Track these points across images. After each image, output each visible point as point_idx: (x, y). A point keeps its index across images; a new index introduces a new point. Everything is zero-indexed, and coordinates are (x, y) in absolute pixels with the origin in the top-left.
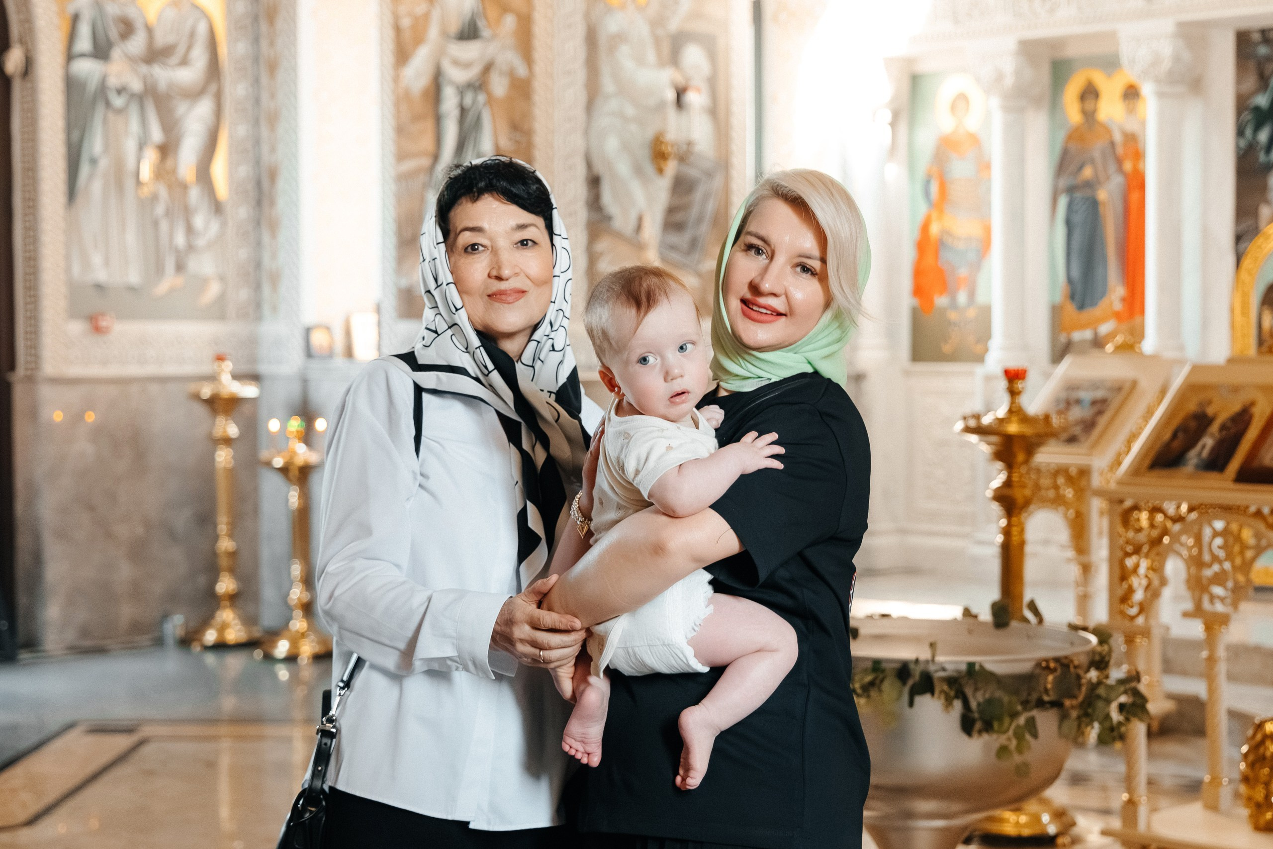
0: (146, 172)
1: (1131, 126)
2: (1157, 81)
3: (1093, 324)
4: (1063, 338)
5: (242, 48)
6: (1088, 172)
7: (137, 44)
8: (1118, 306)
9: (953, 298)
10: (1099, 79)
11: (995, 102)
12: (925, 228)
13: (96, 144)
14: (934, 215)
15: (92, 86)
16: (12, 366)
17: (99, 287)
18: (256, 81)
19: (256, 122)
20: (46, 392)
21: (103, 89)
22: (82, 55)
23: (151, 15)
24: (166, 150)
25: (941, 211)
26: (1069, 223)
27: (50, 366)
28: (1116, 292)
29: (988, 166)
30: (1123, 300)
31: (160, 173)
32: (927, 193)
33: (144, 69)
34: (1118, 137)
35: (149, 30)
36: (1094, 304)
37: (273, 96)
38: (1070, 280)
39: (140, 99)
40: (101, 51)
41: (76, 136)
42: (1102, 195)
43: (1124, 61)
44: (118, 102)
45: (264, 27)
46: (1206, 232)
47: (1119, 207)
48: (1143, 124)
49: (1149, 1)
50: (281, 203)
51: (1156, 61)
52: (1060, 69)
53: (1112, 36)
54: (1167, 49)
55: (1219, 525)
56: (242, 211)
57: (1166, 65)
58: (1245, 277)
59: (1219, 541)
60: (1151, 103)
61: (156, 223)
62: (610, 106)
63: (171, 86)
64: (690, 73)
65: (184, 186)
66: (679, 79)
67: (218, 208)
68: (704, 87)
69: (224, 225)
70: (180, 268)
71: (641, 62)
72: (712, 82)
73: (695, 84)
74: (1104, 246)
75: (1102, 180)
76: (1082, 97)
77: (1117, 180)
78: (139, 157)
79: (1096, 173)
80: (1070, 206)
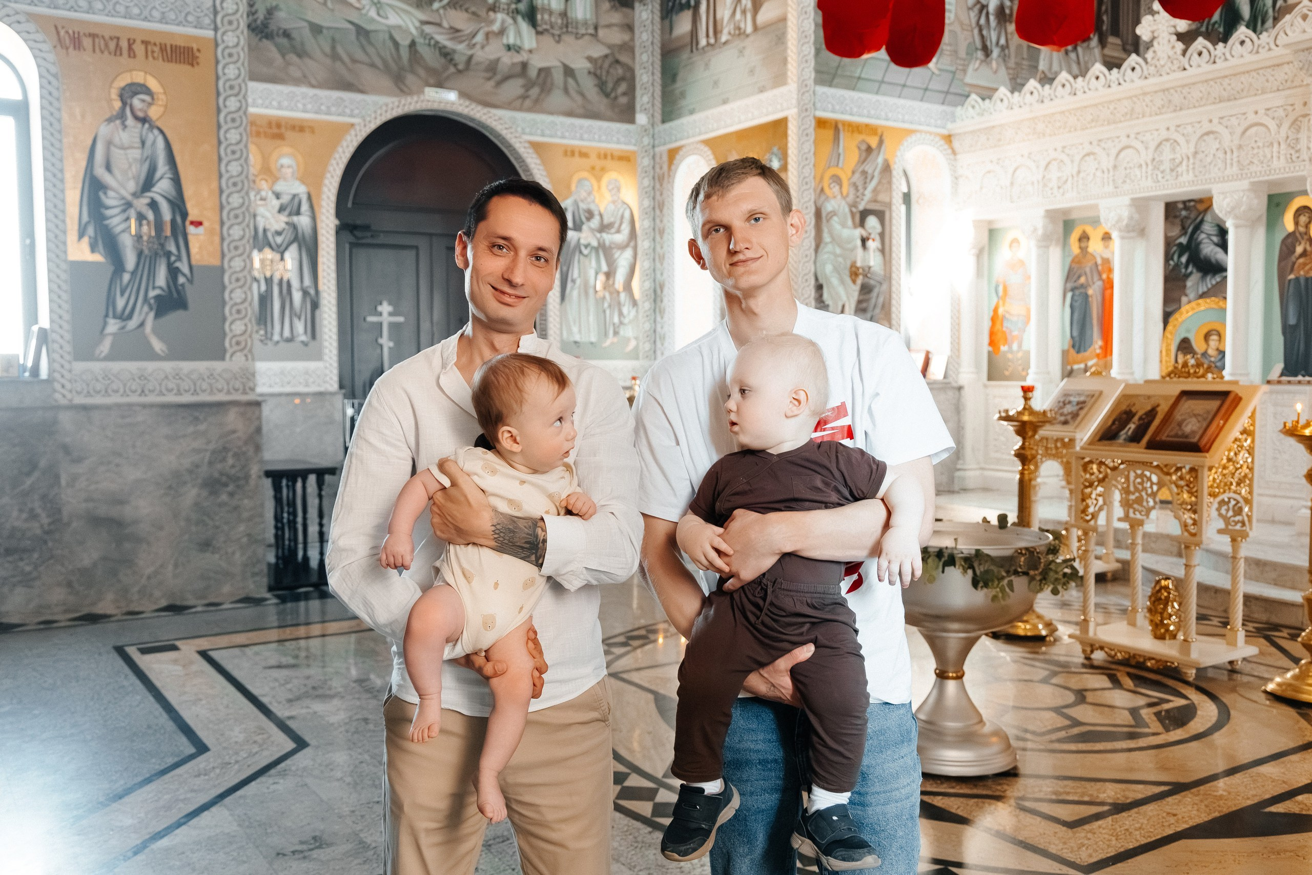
0: (599, 286)
1: (1106, 255)
2: (1120, 230)
3: (1084, 360)
4: (1069, 368)
5: (647, 223)
6: (1082, 280)
8: (1098, 351)
9: (1010, 347)
10: (1089, 230)
11: (1033, 243)
12: (996, 310)
13: (575, 272)
14: (1000, 303)
15: (573, 243)
17: (576, 342)
18: (654, 240)
19: (654, 260)
21: (578, 244)
24: (609, 275)
25: (1004, 301)
26: (1072, 307)
29: (1029, 277)
30: (1101, 347)
31: (606, 286)
32: (996, 293)
33: (598, 235)
34: (1099, 261)
35: (601, 215)
36: (1085, 351)
37: (662, 247)
38: (1072, 337)
39: (596, 249)
40: (577, 226)
41: (565, 269)
42: (1090, 292)
43: (1102, 220)
44: (585, 252)
45: (658, 212)
46: (1147, 311)
47: (1100, 298)
48: (1113, 253)
49: (1116, 187)
50: (665, 300)
51: (1120, 220)
52: (1068, 225)
53: (1096, 207)
54: (1125, 213)
55: (1139, 472)
56: (647, 305)
57: (1125, 221)
58: (1168, 335)
59: (1139, 480)
61: (604, 312)
62: (828, 248)
63: (611, 243)
64: (870, 231)
65: (618, 293)
66: (865, 234)
67: (635, 303)
68: (878, 238)
69: (637, 311)
70: (616, 333)
71: (844, 225)
72: (882, 235)
73: (872, 236)
74: (1091, 319)
75: (1091, 283)
76: (1080, 240)
77: (1099, 283)
78: (596, 279)
79: (1087, 280)
80: (1073, 297)
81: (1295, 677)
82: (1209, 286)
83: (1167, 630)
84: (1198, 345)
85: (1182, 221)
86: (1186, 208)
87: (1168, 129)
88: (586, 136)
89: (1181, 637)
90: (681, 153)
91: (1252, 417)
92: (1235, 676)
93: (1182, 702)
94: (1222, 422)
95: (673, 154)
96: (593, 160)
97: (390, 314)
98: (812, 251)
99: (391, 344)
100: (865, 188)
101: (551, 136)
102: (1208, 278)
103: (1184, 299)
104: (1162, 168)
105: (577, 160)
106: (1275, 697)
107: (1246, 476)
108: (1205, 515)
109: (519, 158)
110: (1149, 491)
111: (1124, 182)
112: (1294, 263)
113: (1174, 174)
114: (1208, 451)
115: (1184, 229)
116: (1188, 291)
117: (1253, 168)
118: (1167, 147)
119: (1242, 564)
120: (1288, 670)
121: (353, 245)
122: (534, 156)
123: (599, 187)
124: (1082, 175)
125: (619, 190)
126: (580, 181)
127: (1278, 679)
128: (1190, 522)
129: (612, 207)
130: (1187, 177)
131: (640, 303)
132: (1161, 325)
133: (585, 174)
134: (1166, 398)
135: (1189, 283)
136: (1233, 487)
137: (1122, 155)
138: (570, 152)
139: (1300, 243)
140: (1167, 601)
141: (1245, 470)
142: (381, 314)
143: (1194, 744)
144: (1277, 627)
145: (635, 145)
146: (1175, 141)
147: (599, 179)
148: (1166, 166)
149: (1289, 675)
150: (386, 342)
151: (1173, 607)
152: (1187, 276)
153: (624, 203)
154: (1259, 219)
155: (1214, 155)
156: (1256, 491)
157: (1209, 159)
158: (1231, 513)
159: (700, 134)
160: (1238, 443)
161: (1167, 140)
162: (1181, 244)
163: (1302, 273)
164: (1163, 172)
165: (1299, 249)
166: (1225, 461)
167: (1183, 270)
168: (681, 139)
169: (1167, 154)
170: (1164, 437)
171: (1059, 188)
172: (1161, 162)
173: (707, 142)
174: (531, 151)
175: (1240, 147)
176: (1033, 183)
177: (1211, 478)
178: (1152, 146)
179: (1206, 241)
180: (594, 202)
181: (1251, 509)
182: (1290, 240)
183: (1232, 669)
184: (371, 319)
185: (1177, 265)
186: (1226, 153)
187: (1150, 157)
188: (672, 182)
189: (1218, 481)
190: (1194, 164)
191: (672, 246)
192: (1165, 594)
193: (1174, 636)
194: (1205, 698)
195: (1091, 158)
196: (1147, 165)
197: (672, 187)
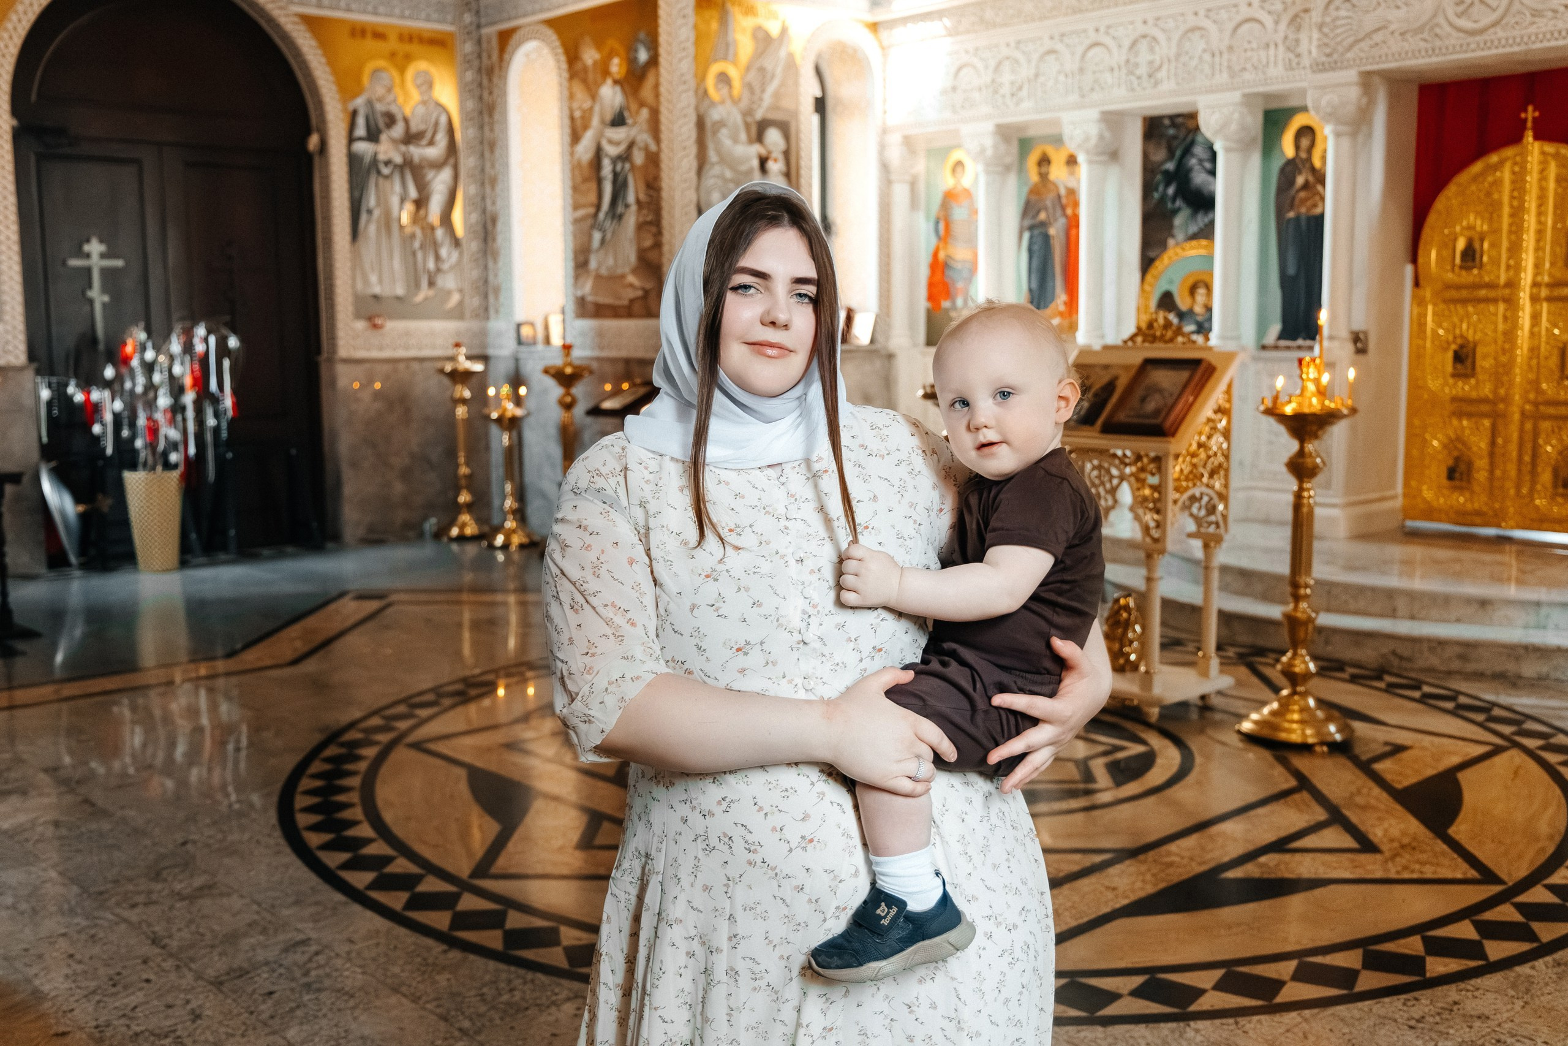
0: (405, 218)
1: (1072, 184)
2: (1088, 152)
5: (472, 132)
6: (1043, 216)
7: (398, 131)
8: (1062, 308)
9: (954, 303)
11: (980, 168)
12: (935, 255)
13: (371, 200)
14: (942, 246)
15: (367, 159)
16: (318, 351)
17: (376, 297)
18: (482, 155)
19: (483, 184)
20: (341, 370)
21: (375, 161)
23: (408, 111)
24: (421, 203)
25: (946, 243)
26: (1030, 251)
27: (343, 352)
28: (1061, 298)
29: (976, 212)
30: (1065, 303)
31: (416, 219)
32: (937, 231)
33: (403, 148)
34: (1063, 192)
35: (406, 121)
36: (1046, 307)
37: (493, 166)
38: (1030, 290)
39: (401, 168)
40: (373, 136)
41: (357, 194)
42: (1052, 231)
43: (1066, 138)
44: (386, 171)
45: (486, 119)
46: (1120, 257)
47: (1064, 241)
48: (1079, 181)
49: (1083, 96)
50: (500, 239)
51: (1087, 139)
52: (1025, 145)
53: (1057, 122)
54: (1094, 131)
55: (1096, 462)
56: (474, 246)
57: (1093, 141)
58: (1147, 287)
59: (1095, 473)
60: (1084, 168)
61: (414, 254)
62: (714, 171)
63: (423, 159)
64: (771, 148)
65: (433, 228)
66: (763, 152)
67: (457, 243)
68: (781, 157)
69: (461, 254)
70: (431, 284)
71: (736, 140)
72: (787, 154)
73: (774, 155)
74: (1053, 267)
75: (1052, 220)
76: (1040, 164)
77: (1062, 221)
78: (401, 209)
79: (1048, 217)
80: (1031, 238)
81: (1273, 713)
82: (1202, 225)
83: (1128, 660)
84: (1183, 303)
85: (1169, 141)
86: (1174, 125)
87: (1145, 22)
88: (381, 9)
89: (1143, 669)
90: (516, 37)
91: (1228, 391)
92: (1208, 714)
93: (1139, 749)
94: (1192, 398)
95: (505, 38)
96: (393, 44)
97: (103, 256)
98: (693, 174)
99: (106, 298)
100: (763, 91)
101: (331, 8)
102: (1200, 216)
103: (1171, 242)
104: (1138, 72)
105: (370, 44)
106: (1251, 739)
107: (1220, 466)
108: (1170, 515)
109: (286, 37)
110: (1108, 486)
111: (1092, 89)
112: (1293, 198)
113: (1152, 81)
114: (1173, 435)
115: (1171, 155)
116: (1176, 232)
117: (1246, 76)
118: (1143, 46)
119: (1215, 576)
120: (1264, 703)
121: (41, 158)
122: (308, 35)
123: (403, 81)
124: (1041, 79)
125: (430, 85)
126: (376, 71)
127: (1255, 716)
128: (1152, 524)
129: (421, 110)
130: (1167, 86)
131: (464, 243)
132: (1137, 275)
133: (381, 63)
134: (1126, 368)
135: (1178, 221)
136: (1205, 480)
137: (1090, 54)
138: (359, 32)
139: (1300, 173)
140: (1127, 625)
141: (1220, 458)
142: (88, 256)
143: (1150, 801)
144: (1261, 651)
145: (452, 24)
146: (1154, 39)
147: (402, 70)
148: (1143, 70)
149: (1266, 710)
150: (98, 296)
151: (1134, 631)
152: (1175, 212)
153: (439, 105)
154: (1253, 140)
155: (1200, 58)
156: (1234, 483)
157: (1194, 63)
158: (1203, 512)
159: (542, 11)
160: (1211, 424)
161: (1144, 36)
162: (1166, 173)
163: (1303, 210)
164: (1139, 78)
165: (1300, 180)
166: (1194, 447)
167: (1170, 205)
168: (517, 17)
169: (1144, 56)
170: (1122, 417)
171: (1013, 95)
172: (1137, 65)
173: (551, 23)
174: (302, 27)
175: (1230, 48)
176: (980, 89)
177: (1178, 468)
178: (1127, 43)
179: (1197, 168)
180: (395, 101)
181: (1226, 507)
182: (1288, 169)
183: (1205, 706)
184: (74, 262)
185: (1163, 199)
186: (1213, 55)
187: (1124, 58)
188: (504, 78)
189: (1186, 472)
190: (1176, 68)
191: (506, 165)
192: (1125, 615)
193: (1135, 667)
194: (1167, 743)
195: (1052, 57)
196: (1119, 68)
197: (505, 84)
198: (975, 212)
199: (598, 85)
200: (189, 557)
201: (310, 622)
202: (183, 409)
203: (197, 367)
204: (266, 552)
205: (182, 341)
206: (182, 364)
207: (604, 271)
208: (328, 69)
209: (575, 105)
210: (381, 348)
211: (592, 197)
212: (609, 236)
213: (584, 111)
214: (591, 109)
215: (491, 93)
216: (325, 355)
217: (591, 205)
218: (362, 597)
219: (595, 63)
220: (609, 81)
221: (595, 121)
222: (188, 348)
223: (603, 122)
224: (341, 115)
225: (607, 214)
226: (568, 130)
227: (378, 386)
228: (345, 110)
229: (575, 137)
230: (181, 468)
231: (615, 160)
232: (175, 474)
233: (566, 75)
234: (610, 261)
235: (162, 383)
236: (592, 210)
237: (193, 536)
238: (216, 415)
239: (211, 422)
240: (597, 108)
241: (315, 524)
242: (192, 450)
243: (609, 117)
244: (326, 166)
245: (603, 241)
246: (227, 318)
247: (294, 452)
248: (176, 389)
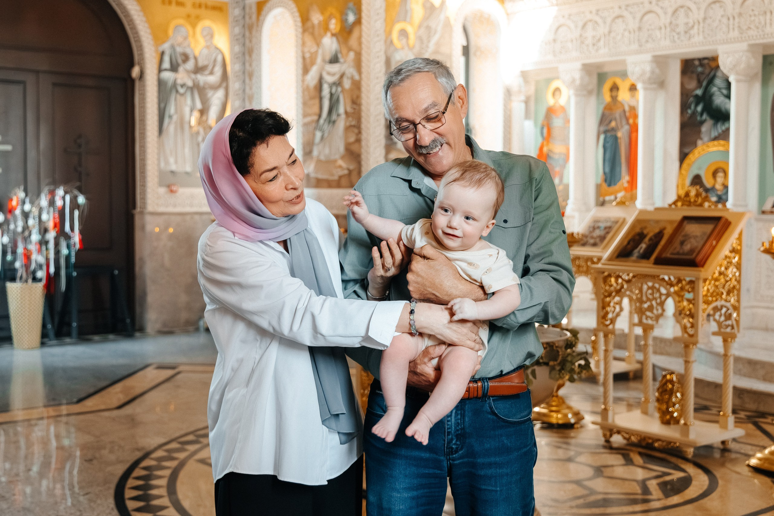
0: (193, 122)
1: (633, 103)
2: (644, 82)
3: (615, 193)
4: (601, 199)
5: (237, 67)
6: (613, 124)
7: (190, 65)
8: (626, 185)
10: (619, 81)
11: (572, 92)
12: (541, 149)
13: (172, 109)
14: (545, 143)
15: (170, 83)
16: (134, 207)
17: (172, 172)
18: (244, 82)
19: (244, 100)
20: (148, 219)
21: (175, 85)
22: (166, 70)
23: (197, 53)
24: (203, 112)
25: (548, 142)
26: (604, 147)
27: (150, 208)
28: (625, 178)
30: (628, 182)
31: (200, 122)
32: (542, 133)
33: (193, 76)
34: (627, 108)
35: (196, 58)
36: (615, 184)
37: (251, 88)
38: (605, 173)
39: (191, 89)
40: (174, 68)
41: (162, 105)
42: (619, 134)
43: (629, 73)
44: (181, 91)
45: (247, 57)
46: (665, 152)
47: (627, 140)
48: (638, 102)
49: (641, 46)
51: (643, 73)
52: (601, 77)
53: (624, 62)
54: (648, 68)
55: (650, 284)
57: (648, 75)
58: (683, 172)
59: (650, 291)
60: (641, 94)
61: (198, 144)
63: (205, 83)
65: (211, 128)
75: (620, 127)
76: (611, 90)
77: (626, 128)
78: (191, 115)
79: (617, 124)
80: (605, 139)
82: (720, 131)
83: (672, 416)
84: (708, 182)
85: (698, 75)
86: (701, 65)
89: (682, 422)
90: (268, 5)
91: (740, 238)
92: (726, 454)
93: (681, 474)
94: (714, 243)
95: (261, 6)
96: (189, 9)
100: (429, 41)
102: (719, 125)
103: (699, 142)
104: (678, 30)
105: (174, 9)
106: (756, 470)
107: (734, 287)
108: (700, 319)
109: (121, 5)
110: (658, 301)
111: (647, 41)
113: (688, 35)
114: (703, 266)
115: (700, 83)
116: (703, 136)
117: (751, 33)
118: (682, 13)
119: (731, 360)
120: (765, 448)
122: (135, 3)
123: (194, 33)
124: (613, 34)
125: (212, 36)
126: (177, 27)
127: (759, 455)
128: (689, 325)
129: (205, 51)
130: (698, 39)
132: (677, 164)
133: (181, 21)
134: (671, 222)
135: (704, 128)
136: (724, 296)
137: (646, 18)
138: (167, 1)
140: (671, 393)
141: (734, 282)
143: (687, 507)
144: (763, 415)
146: (689, 8)
147: (194, 26)
148: (681, 29)
149: (767, 451)
151: (677, 397)
152: (702, 123)
153: (217, 48)
154: (756, 75)
155: (720, 21)
157: (715, 24)
158: (723, 318)
160: (728, 259)
161: (682, 7)
162: (697, 96)
164: (678, 34)
166: (717, 274)
167: (699, 118)
169: (682, 19)
170: (668, 255)
171: (594, 45)
172: (677, 25)
175: (740, 14)
176: (572, 41)
177: (706, 288)
178: (670, 11)
179: (717, 93)
180: (189, 46)
181: (738, 315)
183: (724, 448)
185: (694, 113)
186: (729, 19)
187: (668, 21)
188: (260, 31)
189: (711, 291)
190: (703, 27)
191: (260, 88)
192: (670, 386)
193: (677, 421)
194: (699, 471)
195: (620, 21)
196: (665, 27)
197: (260, 35)
198: (568, 121)
199: (322, 37)
200: (45, 340)
201: (128, 382)
202: (47, 243)
203: (57, 215)
204: (96, 338)
205: (48, 199)
206: (48, 213)
207: (322, 158)
208: (146, 25)
209: (306, 50)
210: (175, 206)
211: (316, 109)
212: (326, 135)
213: (311, 54)
214: (316, 52)
215: (251, 41)
216: (138, 209)
217: (315, 114)
218: (160, 367)
219: (320, 23)
220: (329, 34)
221: (319, 60)
222: (52, 203)
223: (324, 61)
224: (154, 54)
225: (325, 120)
226: (300, 66)
227: (171, 230)
228: (157, 51)
229: (306, 70)
230: (44, 282)
231: (331, 85)
232: (40, 286)
233: (300, 30)
234: (327, 151)
235: (34, 226)
236: (315, 118)
237: (49, 326)
238: (68, 247)
239: (65, 251)
240: (320, 52)
241: (128, 321)
242: (52, 270)
243: (328, 58)
244: (143, 87)
245: (322, 138)
246: (78, 184)
247: (116, 272)
248: (42, 230)
